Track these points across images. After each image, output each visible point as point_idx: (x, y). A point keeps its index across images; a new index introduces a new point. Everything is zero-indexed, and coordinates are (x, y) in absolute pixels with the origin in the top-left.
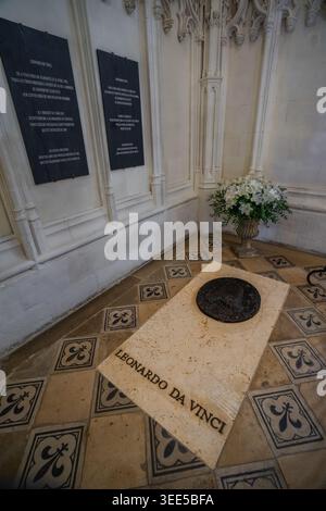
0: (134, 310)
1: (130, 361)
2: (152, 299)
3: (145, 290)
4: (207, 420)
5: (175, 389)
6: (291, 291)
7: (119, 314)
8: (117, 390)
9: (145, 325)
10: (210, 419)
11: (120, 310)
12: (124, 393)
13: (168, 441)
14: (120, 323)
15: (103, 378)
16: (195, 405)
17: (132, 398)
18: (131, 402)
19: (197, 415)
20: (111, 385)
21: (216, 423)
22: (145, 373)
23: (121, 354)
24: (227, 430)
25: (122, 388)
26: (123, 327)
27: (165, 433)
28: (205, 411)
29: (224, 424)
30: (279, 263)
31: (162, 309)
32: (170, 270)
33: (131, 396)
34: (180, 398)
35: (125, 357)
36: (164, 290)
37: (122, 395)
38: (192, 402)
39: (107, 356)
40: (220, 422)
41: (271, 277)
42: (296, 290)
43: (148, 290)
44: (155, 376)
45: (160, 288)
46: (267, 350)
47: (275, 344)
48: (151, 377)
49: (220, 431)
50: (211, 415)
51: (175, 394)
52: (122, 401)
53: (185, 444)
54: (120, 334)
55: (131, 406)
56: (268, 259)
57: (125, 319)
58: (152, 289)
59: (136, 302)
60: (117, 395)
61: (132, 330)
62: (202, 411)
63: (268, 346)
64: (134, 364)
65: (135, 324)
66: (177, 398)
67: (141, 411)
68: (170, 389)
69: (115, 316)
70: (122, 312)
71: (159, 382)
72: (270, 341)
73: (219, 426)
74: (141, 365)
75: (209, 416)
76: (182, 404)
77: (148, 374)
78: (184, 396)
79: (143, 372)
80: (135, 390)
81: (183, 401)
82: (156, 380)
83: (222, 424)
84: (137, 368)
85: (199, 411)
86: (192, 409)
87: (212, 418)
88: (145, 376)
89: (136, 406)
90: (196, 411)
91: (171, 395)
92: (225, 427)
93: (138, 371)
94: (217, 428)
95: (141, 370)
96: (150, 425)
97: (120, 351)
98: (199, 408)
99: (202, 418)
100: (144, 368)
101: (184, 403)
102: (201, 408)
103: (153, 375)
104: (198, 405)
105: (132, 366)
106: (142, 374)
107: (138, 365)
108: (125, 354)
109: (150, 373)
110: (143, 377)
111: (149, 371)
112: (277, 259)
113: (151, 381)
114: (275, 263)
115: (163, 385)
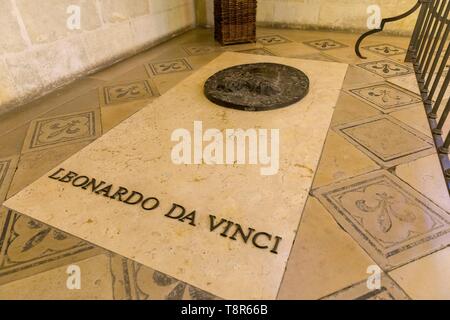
0: (91, 116)
1: (81, 181)
2: (126, 99)
3: (112, 90)
4: (245, 239)
5: (175, 206)
7: (62, 123)
10: (250, 236)
12: (66, 230)
14: (64, 134)
15: (18, 216)
16: (217, 221)
17: (83, 235)
18: (82, 243)
19: (224, 235)
21: (261, 240)
22: (111, 193)
23: (61, 175)
24: (285, 249)
25: (60, 224)
28: (239, 229)
29: (278, 239)
30: (324, 46)
32: (157, 66)
33: (82, 232)
35: (70, 177)
36: (147, 88)
37: (61, 236)
38: (212, 218)
40: (269, 236)
43: (119, 90)
44: (134, 193)
45: (141, 86)
48: (125, 197)
49: (274, 251)
50: (251, 230)
51: (175, 212)
52: (60, 245)
55: (81, 248)
57: (73, 128)
58: (126, 88)
60: (50, 237)
62: (233, 229)
64: (89, 184)
65: (93, 132)
66: (180, 218)
68: (165, 207)
69: (54, 127)
70: (70, 121)
71: (142, 201)
73: (271, 244)
74: (103, 183)
75: (246, 233)
76: (192, 224)
77: (118, 193)
78: (193, 213)
79: (107, 192)
80: (90, 221)
81: (193, 219)
82: (136, 198)
83: (273, 240)
84: (94, 188)
85: (227, 229)
86: (213, 228)
87: (253, 234)
88: (112, 197)
89: (92, 247)
90: (220, 229)
91: (167, 215)
92: (281, 243)
93: (97, 193)
94: (266, 247)
95: (103, 190)
96: (126, 272)
97: (61, 169)
98: (225, 224)
99: (233, 238)
100: (110, 187)
101: (196, 222)
102: (230, 223)
103: (129, 194)
104: (223, 221)
105: (84, 188)
106: (106, 195)
107: (97, 185)
108: (70, 173)
109: (123, 191)
110: (108, 199)
111: (121, 188)
112: (321, 42)
113: (126, 201)
114: (319, 46)
115: (149, 204)
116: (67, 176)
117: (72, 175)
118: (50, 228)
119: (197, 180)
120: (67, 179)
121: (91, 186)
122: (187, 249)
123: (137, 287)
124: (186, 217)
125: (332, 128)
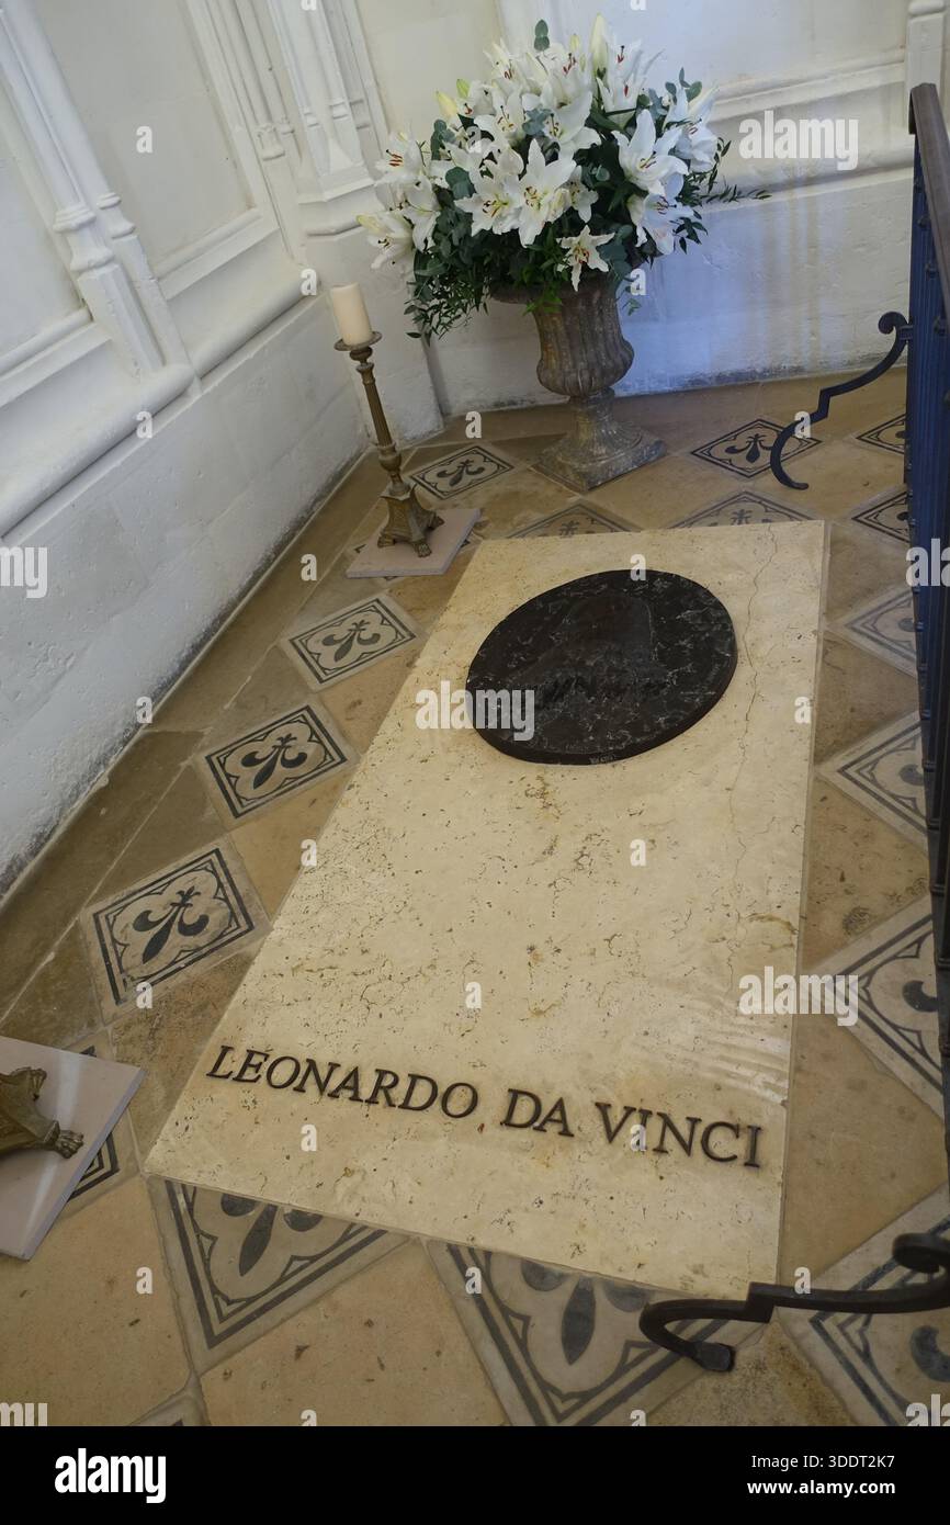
0: (217, 865)
1: (283, 1072)
2: (282, 789)
3: (234, 764)
4: (687, 1148)
5: (515, 1094)
6: (835, 545)
7: (157, 907)
8: (271, 1211)
9: (289, 905)
10: (695, 1138)
11: (154, 890)
12: (307, 1206)
13: (562, 1296)
14: (175, 940)
15: (192, 1193)
16: (616, 1115)
17: (348, 1211)
18: (351, 1230)
20: (233, 1205)
21: (722, 1143)
22: (366, 1091)
23: (232, 1064)
24: (773, 1148)
25: (290, 1194)
26: (197, 955)
27: (537, 1275)
28: (668, 1123)
29: (756, 1131)
30: (753, 456)
31: (340, 813)
32: (315, 645)
33: (341, 1205)
34: (551, 1118)
35: (256, 1065)
36: (318, 733)
37: (302, 1221)
38: (603, 1108)
39: (171, 1099)
40: (735, 1129)
41: (741, 518)
42: (852, 530)
43: (250, 761)
44: (414, 1078)
45: (300, 731)
46: (821, 799)
47: (840, 760)
48: (399, 1094)
49: (752, 1163)
50: (694, 1121)
51: (524, 1110)
52: (310, 1243)
53: (633, 1276)
54: (192, 986)
55: (357, 1240)
56: (704, 454)
57: (190, 918)
58: (264, 750)
59: (219, 829)
60: (280, 1227)
61: (245, 945)
62: (655, 1127)
63: (818, 780)
64: (308, 1075)
65: (244, 919)
66: (537, 1122)
67: (409, 1240)
68: (493, 1105)
69: (143, 922)
70: (171, 894)
71: (440, 1097)
72: (819, 757)
73: (739, 1147)
74: (333, 1066)
75: (684, 1130)
76: (566, 1133)
77: (378, 1086)
78: (560, 1105)
79: (355, 1088)
80: (348, 1173)
81: (563, 1121)
82: (422, 1093)
83: (746, 1137)
84: (322, 1087)
86: (611, 1136)
87: (700, 1130)
88: (372, 1101)
89: (378, 1233)
90: (627, 1134)
91: (508, 1122)
92: (763, 1142)
93: (333, 1095)
94: (734, 1158)
95: (343, 1085)
97: (226, 1050)
98: (636, 1119)
99: (661, 1150)
100: (354, 1074)
101: (573, 1127)
102: (646, 1114)
103: (404, 1085)
104: (629, 1111)
105: (300, 1089)
106: (355, 1098)
107: (323, 1074)
108: (251, 1054)
109: (388, 1080)
110: (363, 1108)
111: (382, 1073)
112: (742, 441)
113: (405, 1106)
114: (740, 460)
115: (458, 1102)
116: (247, 1064)
117: (256, 1060)
119: (539, 1013)
120: (250, 1074)
121: (311, 1078)
122: (574, 1197)
123: (500, 1303)
124: (549, 1119)
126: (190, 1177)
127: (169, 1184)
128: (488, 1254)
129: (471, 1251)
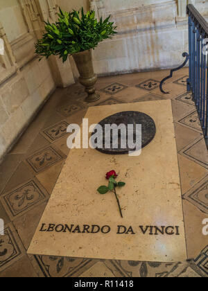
0: (33, 184)
1: (59, 228)
2: (47, 165)
3: (33, 161)
4: (162, 233)
5: (119, 227)
7: (20, 194)
9: (54, 191)
10: (164, 230)
12: (72, 256)
14: (26, 201)
15: (41, 257)
16: (144, 228)
17: (82, 256)
18: (84, 259)
19: (151, 234)
20: (53, 258)
21: (170, 230)
22: (82, 230)
23: (46, 227)
24: (181, 230)
25: (66, 254)
26: (32, 204)
27: (132, 263)
28: (157, 228)
29: (177, 227)
30: (150, 86)
31: (63, 170)
32: (50, 132)
33: (80, 254)
35: (52, 227)
36: (54, 152)
37: (72, 259)
38: (141, 227)
41: (150, 99)
43: (37, 160)
44: (93, 226)
45: (50, 152)
46: (180, 158)
48: (90, 230)
49: (178, 234)
50: (163, 227)
51: (122, 230)
53: (154, 260)
55: (86, 262)
56: (138, 86)
57: (29, 196)
58: (41, 157)
60: (66, 262)
62: (154, 229)
64: (65, 228)
65: (43, 195)
66: (126, 232)
68: (114, 229)
70: (23, 191)
71: (101, 229)
73: (175, 231)
74: (72, 225)
75: (161, 229)
76: (133, 233)
77: (85, 229)
78: (131, 227)
79: (79, 230)
80: (80, 248)
81: (132, 231)
82: (96, 229)
83: (175, 228)
84: (70, 230)
85: (151, 230)
86: (144, 232)
88: (84, 232)
89: (91, 260)
90: (148, 232)
91: (118, 233)
92: (179, 229)
93: (73, 232)
94: (173, 233)
95: (76, 229)
96: (115, 266)
97: (43, 225)
98: (149, 228)
99: (156, 234)
100: (78, 226)
102: (151, 227)
103: (91, 227)
104: (147, 227)
105: (65, 231)
106: (79, 232)
107: (70, 227)
108: (50, 225)
109: (87, 227)
110: (82, 234)
111: (85, 226)
112: (147, 83)
113: (92, 232)
114: (147, 87)
115: (105, 230)
116: (50, 227)
118: (63, 258)
120: (51, 229)
121: (67, 229)
122: (137, 246)
123: (124, 270)
124: (128, 231)
125: (178, 152)
126: (40, 253)
127: (35, 255)
128: (119, 260)
129: (116, 260)
